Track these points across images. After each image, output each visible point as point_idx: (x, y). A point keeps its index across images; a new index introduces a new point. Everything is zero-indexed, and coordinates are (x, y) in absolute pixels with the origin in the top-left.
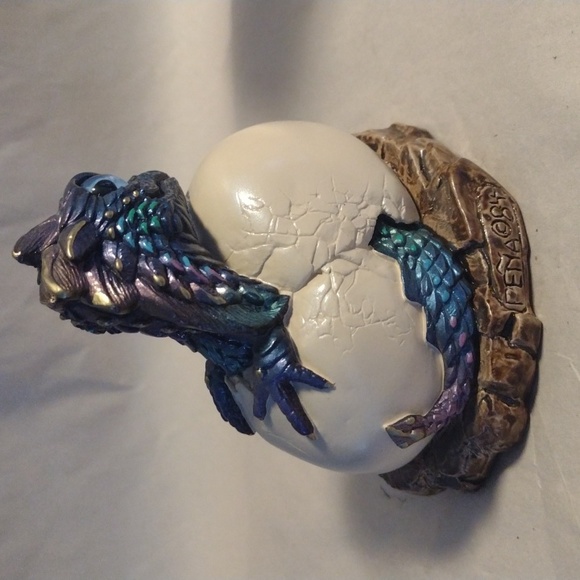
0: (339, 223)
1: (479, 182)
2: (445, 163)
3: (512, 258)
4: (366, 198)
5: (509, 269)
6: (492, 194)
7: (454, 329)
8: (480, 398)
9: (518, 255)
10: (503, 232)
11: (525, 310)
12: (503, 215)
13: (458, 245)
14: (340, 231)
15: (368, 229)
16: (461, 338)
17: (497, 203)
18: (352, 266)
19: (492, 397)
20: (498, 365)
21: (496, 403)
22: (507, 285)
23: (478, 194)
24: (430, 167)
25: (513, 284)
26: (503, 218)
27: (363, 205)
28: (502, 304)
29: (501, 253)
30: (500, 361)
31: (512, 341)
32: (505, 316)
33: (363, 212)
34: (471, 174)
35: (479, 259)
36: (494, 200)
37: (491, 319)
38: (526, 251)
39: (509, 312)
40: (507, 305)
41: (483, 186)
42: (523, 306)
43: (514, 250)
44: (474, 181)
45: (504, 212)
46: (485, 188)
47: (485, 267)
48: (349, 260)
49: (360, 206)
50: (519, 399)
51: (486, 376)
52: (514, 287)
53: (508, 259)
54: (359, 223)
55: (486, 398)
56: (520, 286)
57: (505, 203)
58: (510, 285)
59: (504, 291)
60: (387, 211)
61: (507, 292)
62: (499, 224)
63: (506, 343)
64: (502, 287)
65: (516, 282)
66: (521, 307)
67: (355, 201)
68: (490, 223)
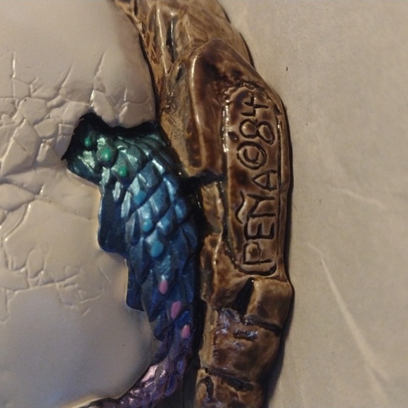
0: (12, 130)
1: (232, 79)
2: (196, 40)
3: (262, 199)
4: (63, 91)
5: (254, 217)
6: (248, 100)
7: (164, 295)
8: (199, 379)
9: (271, 194)
10: (254, 161)
11: (273, 269)
12: (258, 134)
13: (190, 171)
14: (12, 141)
15: (59, 138)
16: (175, 307)
17: (253, 114)
18: (24, 195)
19: (214, 380)
20: (223, 347)
21: (218, 387)
22: (248, 238)
23: (228, 97)
24: (178, 43)
25: (259, 236)
26: (256, 139)
27: (54, 102)
28: (236, 267)
29: (245, 193)
30: (226, 342)
31: (246, 316)
32: (238, 285)
33: (55, 112)
34: (223, 67)
35: (214, 198)
36: (250, 109)
37: (216, 289)
38: (286, 187)
39: (245, 278)
40: (245, 267)
41: (238, 86)
42: (272, 264)
43: (267, 187)
44: (225, 78)
45: (261, 130)
46: (240, 90)
47: (220, 210)
48: (21, 186)
49: (50, 104)
50: (252, 383)
51: (206, 356)
52: (259, 241)
53: (254, 201)
54: (45, 129)
55: (207, 380)
56: (271, 236)
57: (265, 115)
58: (254, 238)
59: (242, 248)
60: (96, 110)
61: (248, 248)
62: (248, 148)
63: (237, 318)
64: (240, 242)
65: (264, 233)
66: (267, 266)
67: (45, 94)
68: (237, 146)
